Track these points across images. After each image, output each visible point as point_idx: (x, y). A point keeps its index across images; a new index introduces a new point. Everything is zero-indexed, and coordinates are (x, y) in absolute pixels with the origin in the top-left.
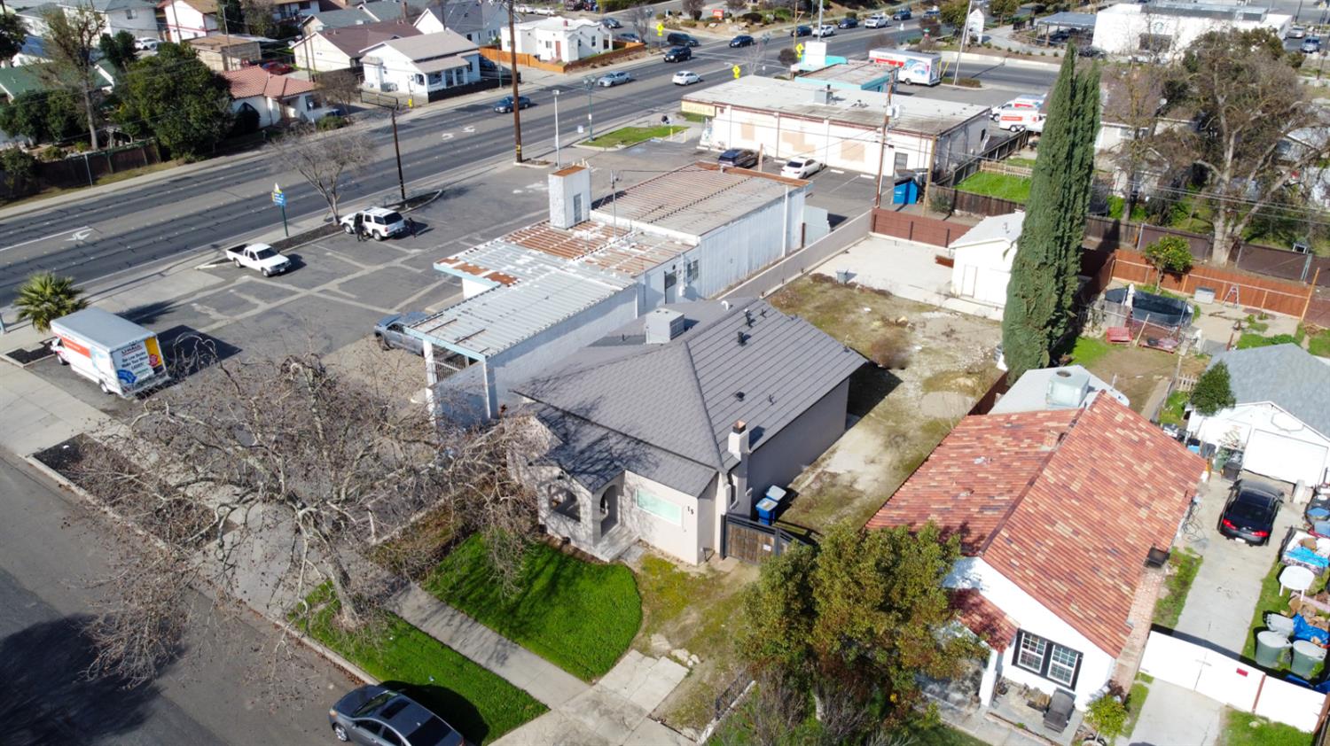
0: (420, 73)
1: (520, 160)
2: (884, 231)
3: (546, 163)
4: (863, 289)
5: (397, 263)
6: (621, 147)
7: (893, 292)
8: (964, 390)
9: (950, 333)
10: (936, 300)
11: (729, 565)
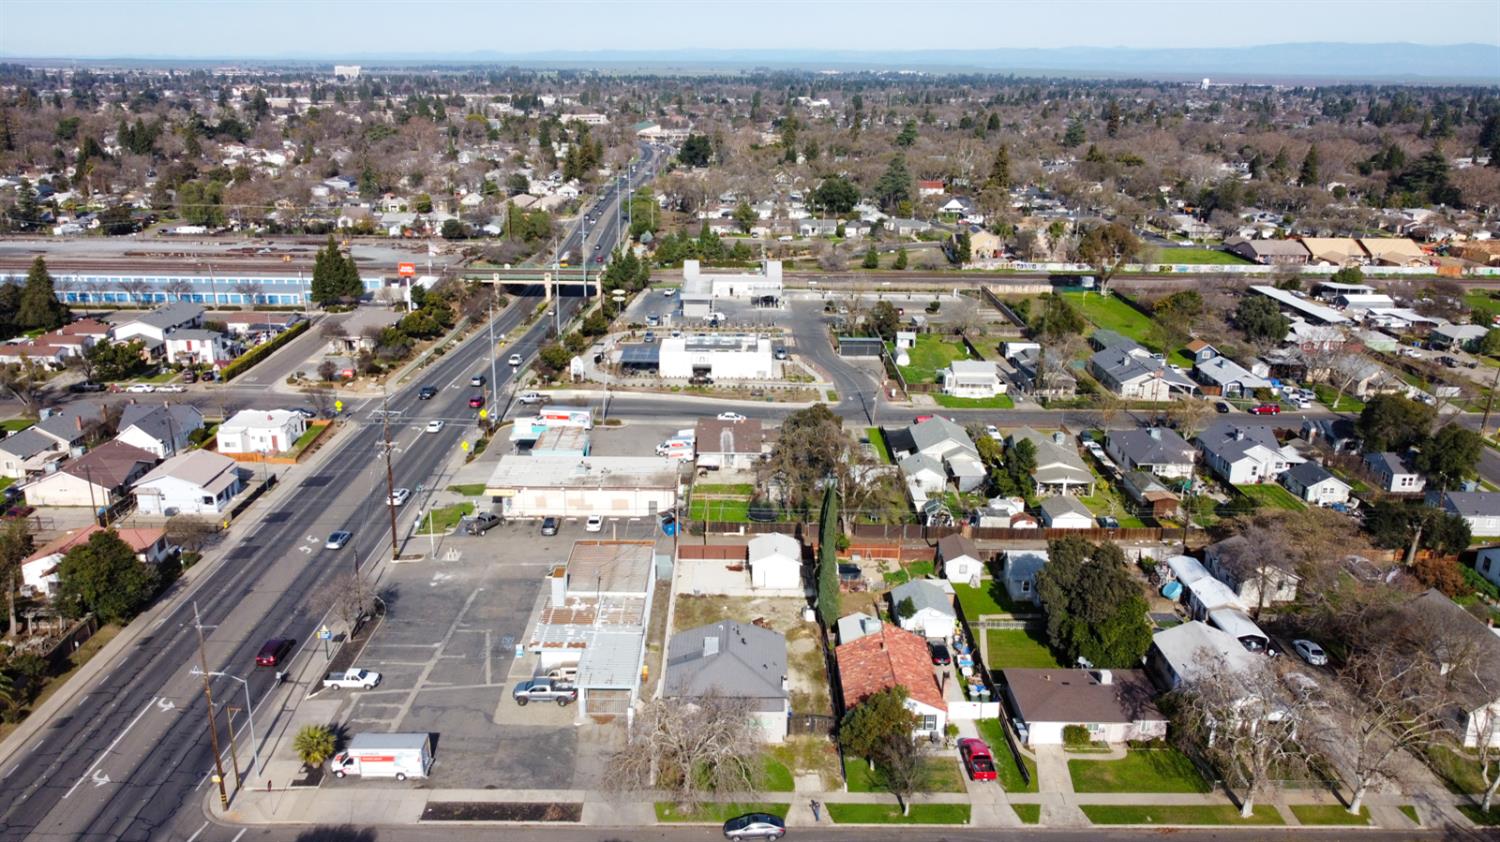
0: (208, 494)
1: (397, 557)
2: (688, 557)
3: (418, 557)
4: (712, 597)
5: (438, 655)
6: (453, 530)
7: (726, 593)
8: (806, 636)
9: (773, 609)
10: (750, 593)
11: (792, 738)
